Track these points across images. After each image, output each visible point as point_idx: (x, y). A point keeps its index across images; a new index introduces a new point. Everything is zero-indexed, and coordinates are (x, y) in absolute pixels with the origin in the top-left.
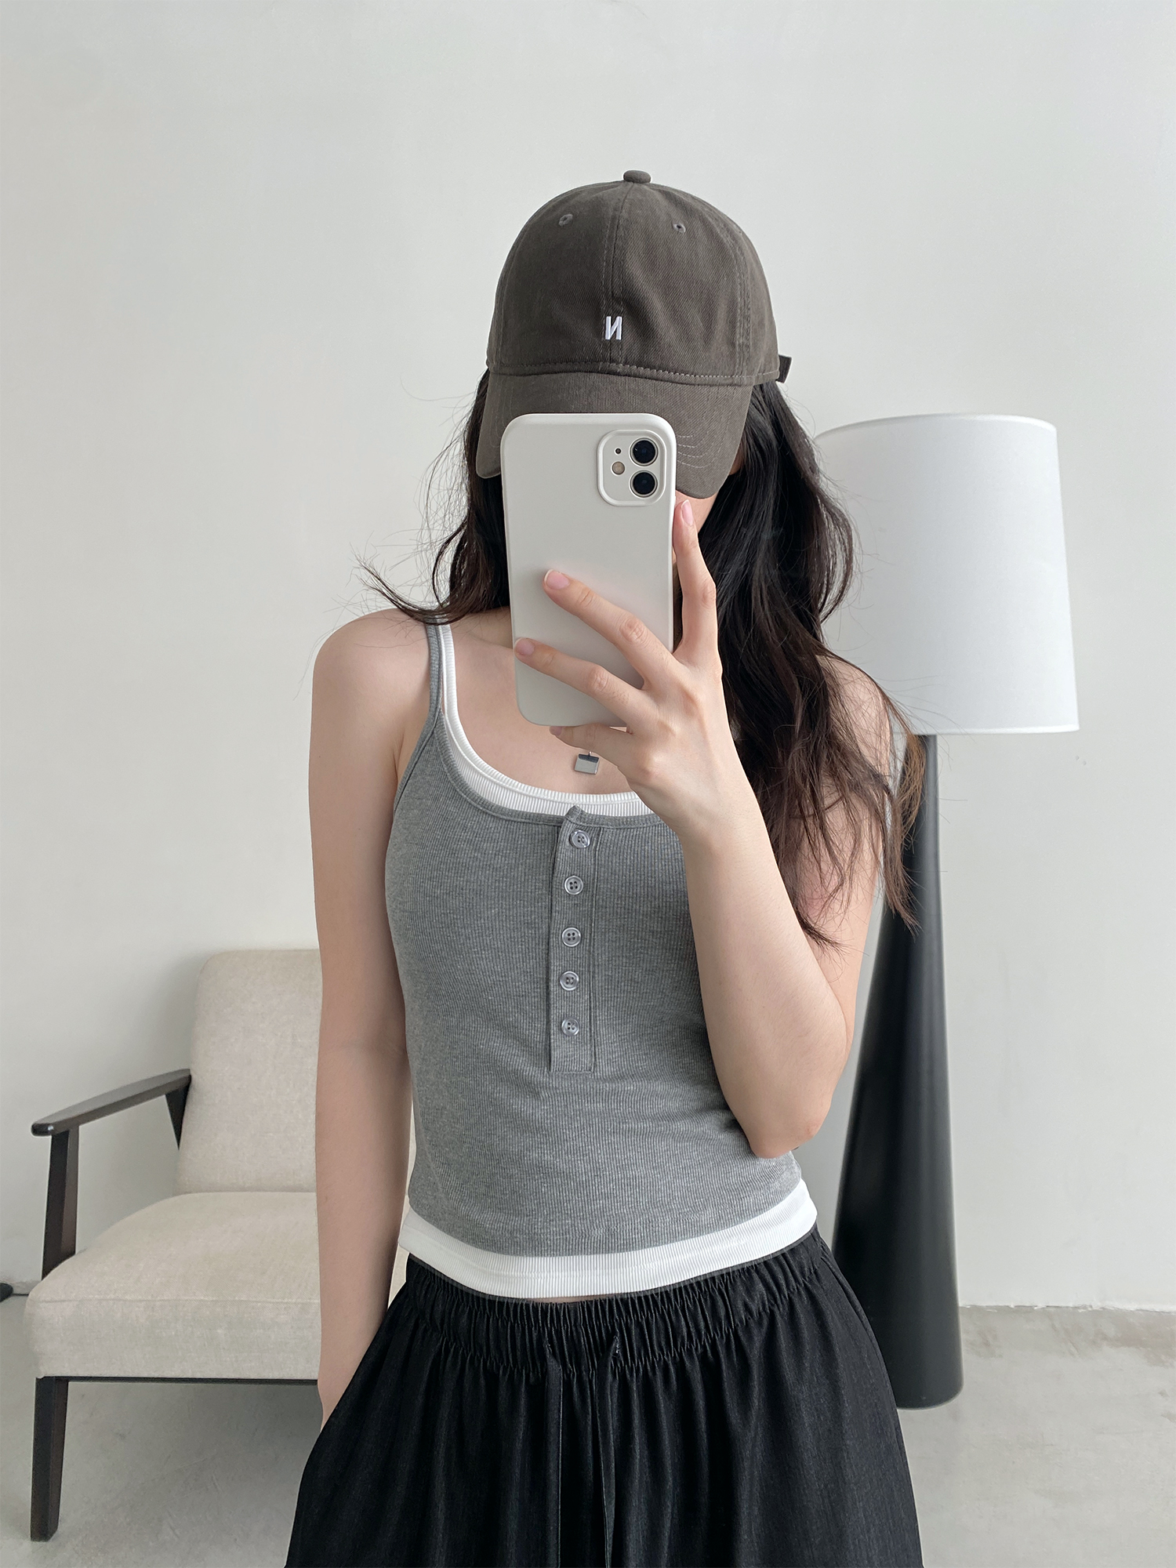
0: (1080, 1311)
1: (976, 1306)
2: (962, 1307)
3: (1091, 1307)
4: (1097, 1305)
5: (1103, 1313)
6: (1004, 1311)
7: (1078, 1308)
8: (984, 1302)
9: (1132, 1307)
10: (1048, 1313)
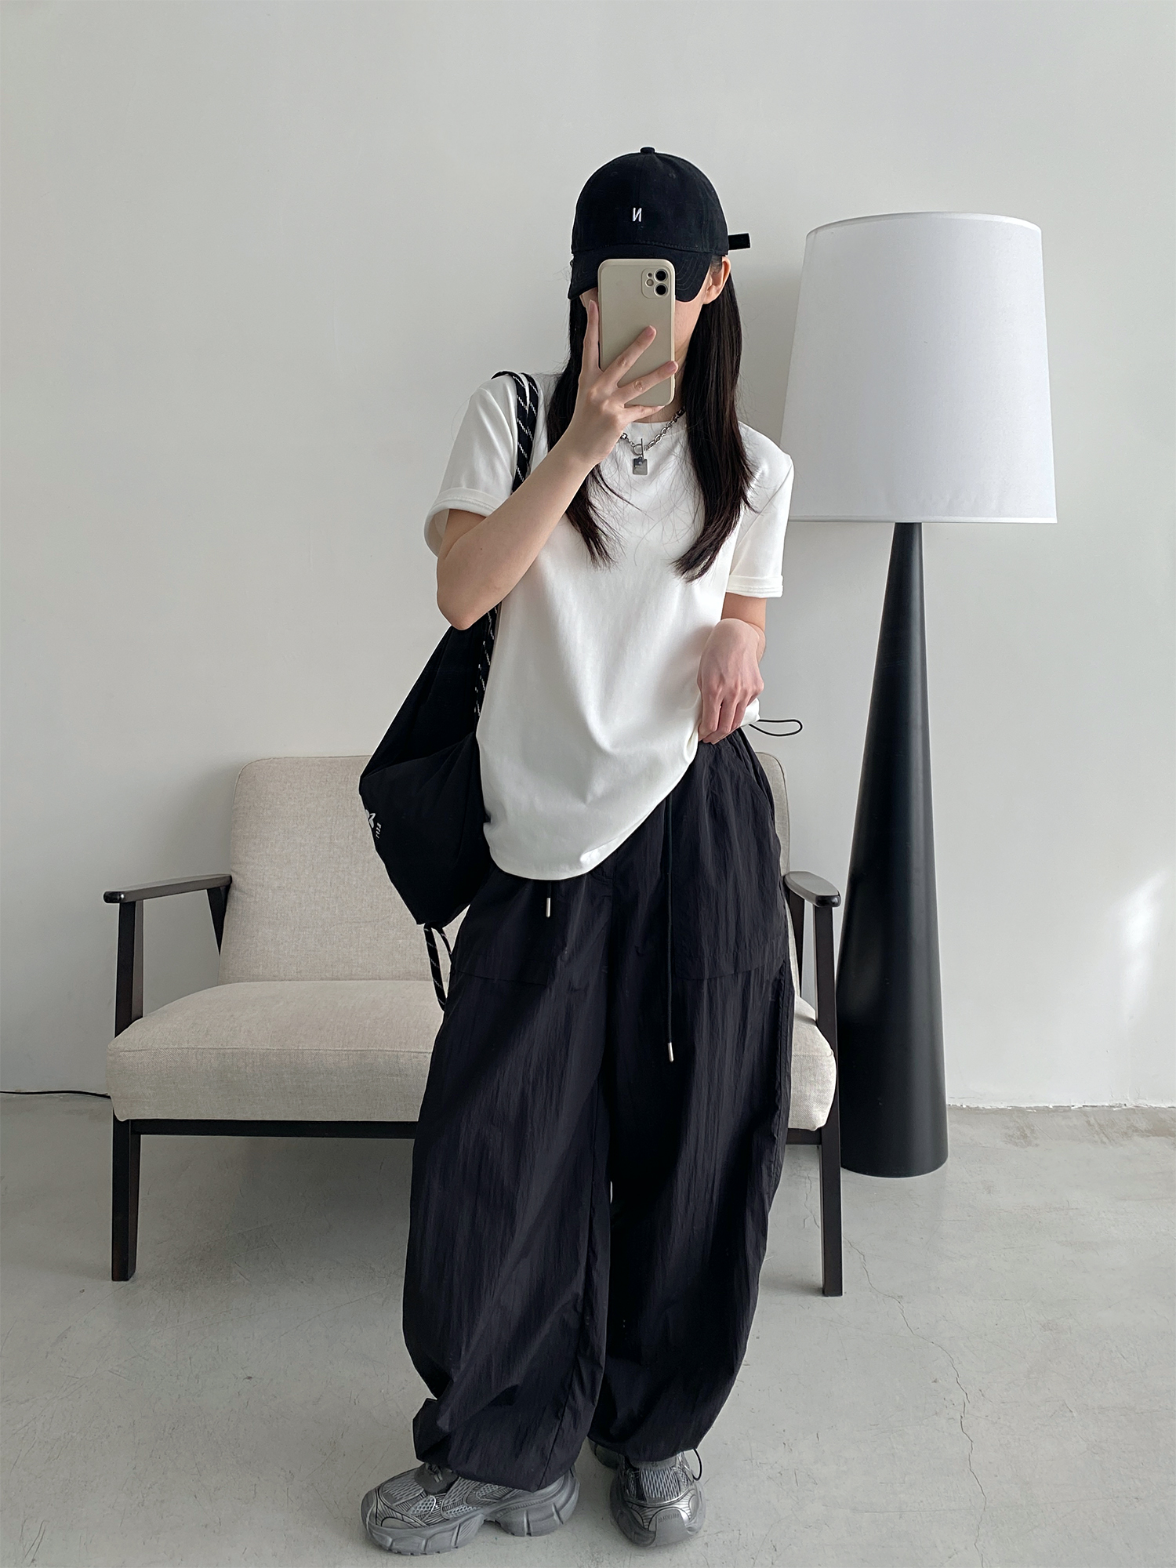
3: (1125, 1105)
4: (1131, 1104)
5: (1136, 1110)
6: (1042, 1111)
7: (1114, 1107)
9: (1165, 1105)
10: (1083, 1111)
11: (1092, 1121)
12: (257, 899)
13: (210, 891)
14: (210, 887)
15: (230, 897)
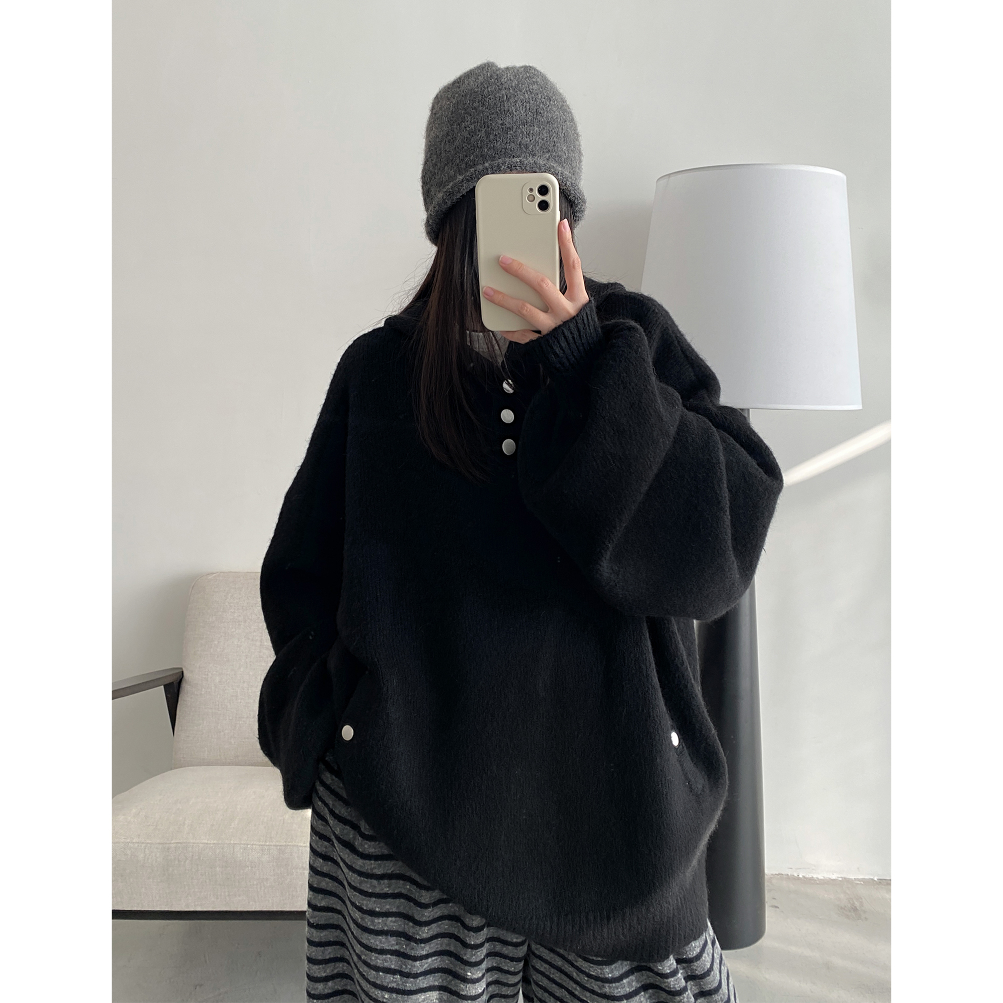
12: (203, 693)
13: (165, 686)
14: (165, 683)
15: (181, 689)
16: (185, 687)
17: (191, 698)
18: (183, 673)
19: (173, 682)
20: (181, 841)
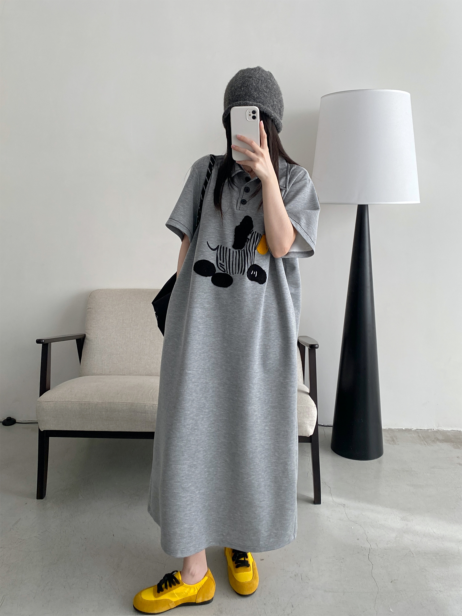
0: (429, 431)
1: (390, 428)
2: (384, 429)
3: (433, 429)
4: (436, 429)
5: (438, 431)
6: (400, 430)
7: (429, 430)
8: (393, 428)
9: (449, 429)
10: (417, 431)
11: (421, 435)
12: (95, 343)
13: (77, 340)
14: (77, 338)
15: (84, 343)
16: (86, 340)
17: (89, 346)
18: (85, 335)
19: (80, 339)
20: (87, 401)
